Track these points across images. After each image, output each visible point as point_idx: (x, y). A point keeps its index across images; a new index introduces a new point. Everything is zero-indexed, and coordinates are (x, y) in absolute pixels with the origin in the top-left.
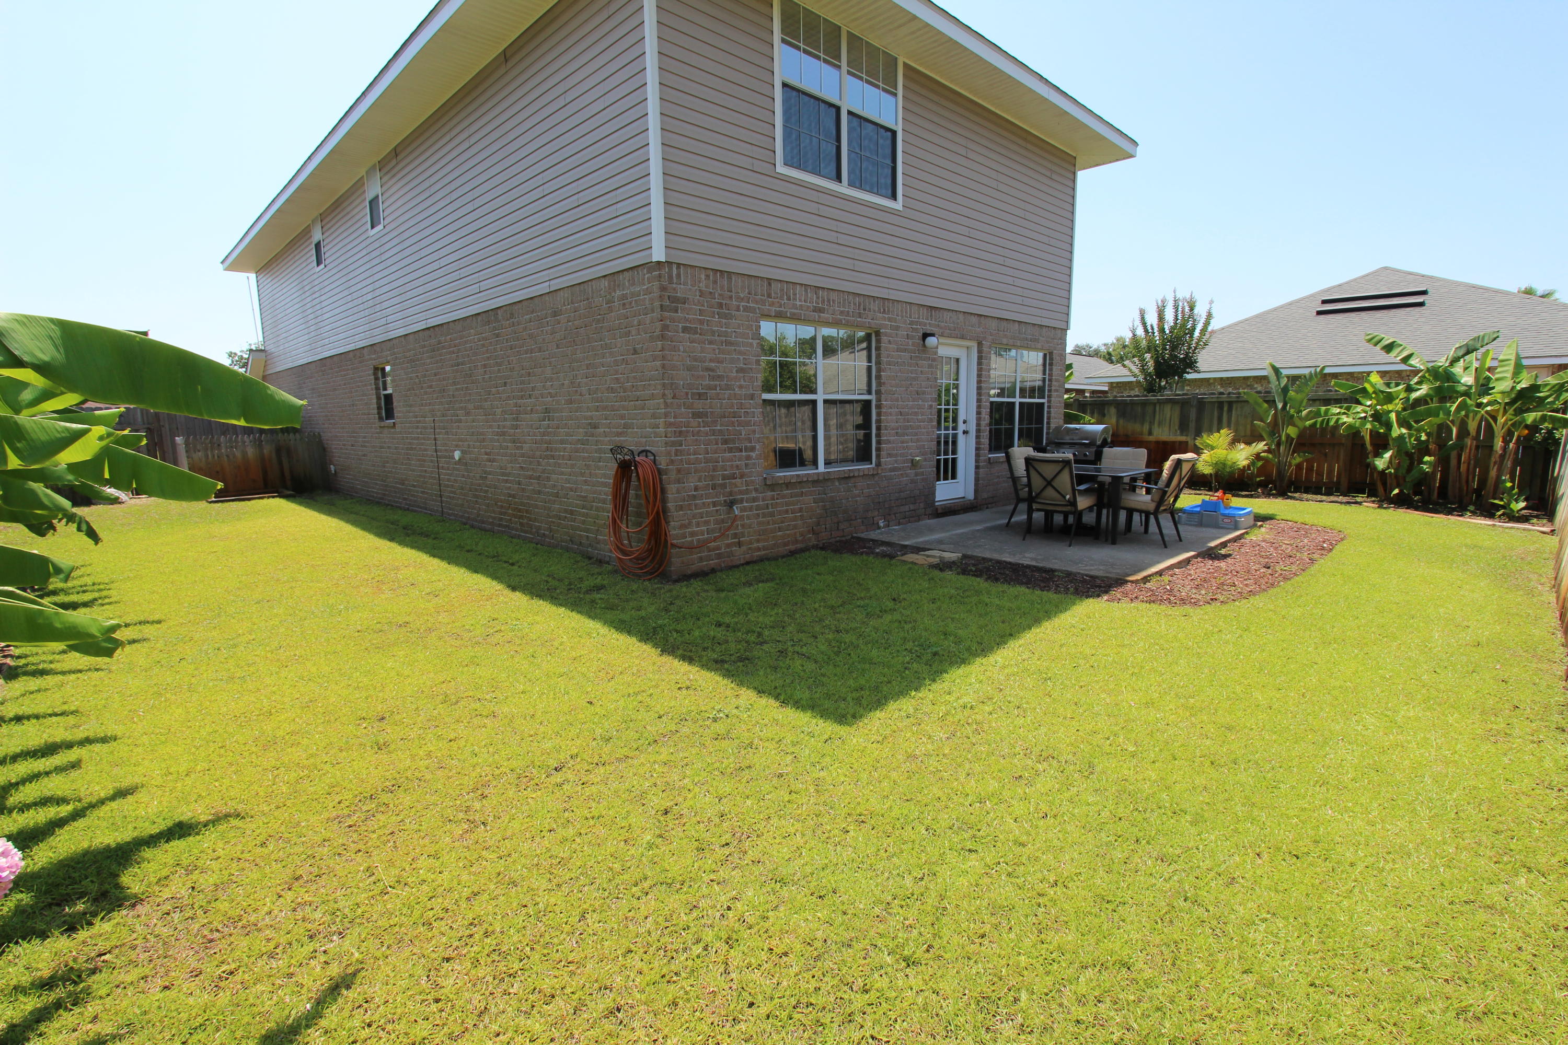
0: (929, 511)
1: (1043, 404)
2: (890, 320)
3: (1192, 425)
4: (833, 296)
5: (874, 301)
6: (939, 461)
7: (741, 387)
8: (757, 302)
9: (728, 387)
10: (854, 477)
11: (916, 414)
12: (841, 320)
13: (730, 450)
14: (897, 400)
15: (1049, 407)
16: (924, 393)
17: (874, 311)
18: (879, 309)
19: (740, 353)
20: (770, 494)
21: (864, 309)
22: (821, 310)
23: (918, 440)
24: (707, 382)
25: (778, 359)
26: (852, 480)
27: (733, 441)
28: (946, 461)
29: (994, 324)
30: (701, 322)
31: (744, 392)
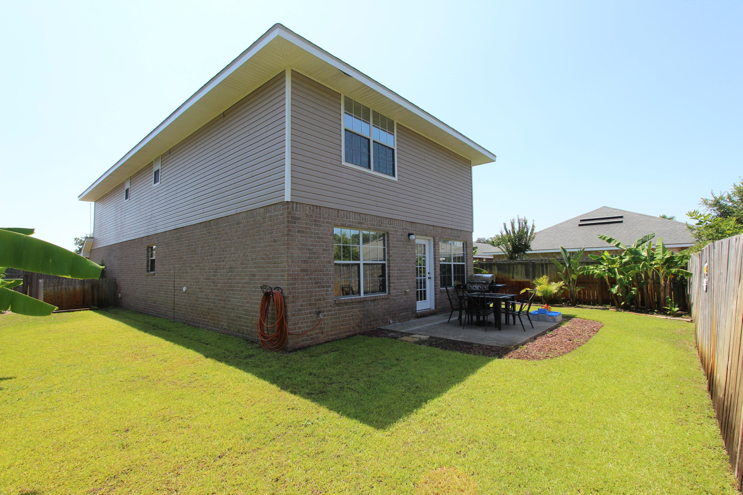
0: (414, 315)
1: (464, 265)
2: (393, 227)
3: (531, 274)
4: (367, 217)
5: (386, 219)
6: (417, 291)
7: (324, 257)
8: (332, 220)
9: (318, 258)
10: (378, 299)
11: (406, 270)
12: (371, 227)
13: (319, 287)
14: (397, 263)
15: (467, 266)
16: (410, 260)
17: (386, 224)
18: (388, 223)
19: (325, 242)
20: (337, 308)
21: (382, 223)
22: (362, 223)
23: (407, 282)
24: (308, 255)
25: (342, 245)
26: (377, 301)
27: (320, 283)
28: (421, 291)
29: (440, 230)
30: (306, 228)
31: (326, 260)
